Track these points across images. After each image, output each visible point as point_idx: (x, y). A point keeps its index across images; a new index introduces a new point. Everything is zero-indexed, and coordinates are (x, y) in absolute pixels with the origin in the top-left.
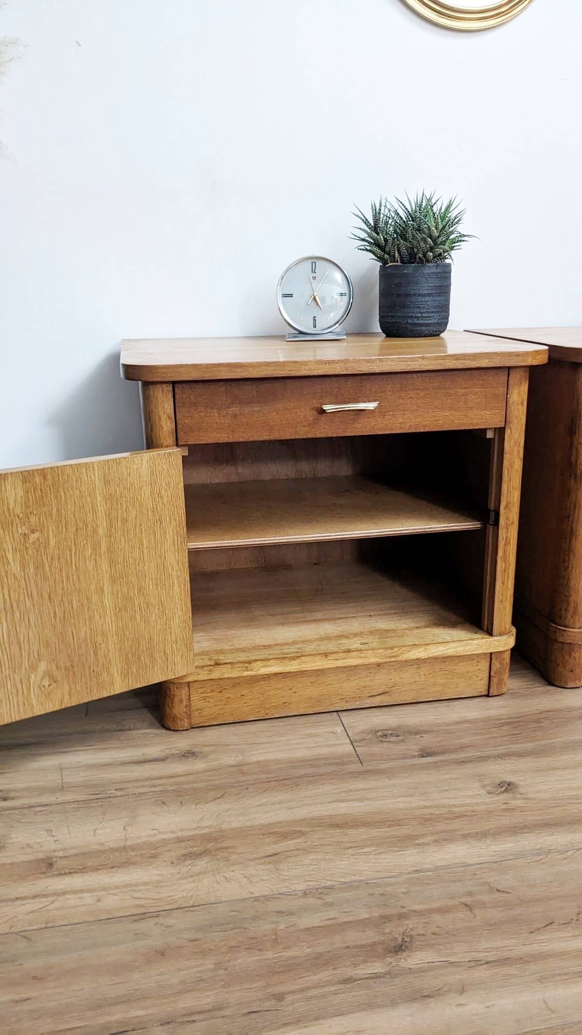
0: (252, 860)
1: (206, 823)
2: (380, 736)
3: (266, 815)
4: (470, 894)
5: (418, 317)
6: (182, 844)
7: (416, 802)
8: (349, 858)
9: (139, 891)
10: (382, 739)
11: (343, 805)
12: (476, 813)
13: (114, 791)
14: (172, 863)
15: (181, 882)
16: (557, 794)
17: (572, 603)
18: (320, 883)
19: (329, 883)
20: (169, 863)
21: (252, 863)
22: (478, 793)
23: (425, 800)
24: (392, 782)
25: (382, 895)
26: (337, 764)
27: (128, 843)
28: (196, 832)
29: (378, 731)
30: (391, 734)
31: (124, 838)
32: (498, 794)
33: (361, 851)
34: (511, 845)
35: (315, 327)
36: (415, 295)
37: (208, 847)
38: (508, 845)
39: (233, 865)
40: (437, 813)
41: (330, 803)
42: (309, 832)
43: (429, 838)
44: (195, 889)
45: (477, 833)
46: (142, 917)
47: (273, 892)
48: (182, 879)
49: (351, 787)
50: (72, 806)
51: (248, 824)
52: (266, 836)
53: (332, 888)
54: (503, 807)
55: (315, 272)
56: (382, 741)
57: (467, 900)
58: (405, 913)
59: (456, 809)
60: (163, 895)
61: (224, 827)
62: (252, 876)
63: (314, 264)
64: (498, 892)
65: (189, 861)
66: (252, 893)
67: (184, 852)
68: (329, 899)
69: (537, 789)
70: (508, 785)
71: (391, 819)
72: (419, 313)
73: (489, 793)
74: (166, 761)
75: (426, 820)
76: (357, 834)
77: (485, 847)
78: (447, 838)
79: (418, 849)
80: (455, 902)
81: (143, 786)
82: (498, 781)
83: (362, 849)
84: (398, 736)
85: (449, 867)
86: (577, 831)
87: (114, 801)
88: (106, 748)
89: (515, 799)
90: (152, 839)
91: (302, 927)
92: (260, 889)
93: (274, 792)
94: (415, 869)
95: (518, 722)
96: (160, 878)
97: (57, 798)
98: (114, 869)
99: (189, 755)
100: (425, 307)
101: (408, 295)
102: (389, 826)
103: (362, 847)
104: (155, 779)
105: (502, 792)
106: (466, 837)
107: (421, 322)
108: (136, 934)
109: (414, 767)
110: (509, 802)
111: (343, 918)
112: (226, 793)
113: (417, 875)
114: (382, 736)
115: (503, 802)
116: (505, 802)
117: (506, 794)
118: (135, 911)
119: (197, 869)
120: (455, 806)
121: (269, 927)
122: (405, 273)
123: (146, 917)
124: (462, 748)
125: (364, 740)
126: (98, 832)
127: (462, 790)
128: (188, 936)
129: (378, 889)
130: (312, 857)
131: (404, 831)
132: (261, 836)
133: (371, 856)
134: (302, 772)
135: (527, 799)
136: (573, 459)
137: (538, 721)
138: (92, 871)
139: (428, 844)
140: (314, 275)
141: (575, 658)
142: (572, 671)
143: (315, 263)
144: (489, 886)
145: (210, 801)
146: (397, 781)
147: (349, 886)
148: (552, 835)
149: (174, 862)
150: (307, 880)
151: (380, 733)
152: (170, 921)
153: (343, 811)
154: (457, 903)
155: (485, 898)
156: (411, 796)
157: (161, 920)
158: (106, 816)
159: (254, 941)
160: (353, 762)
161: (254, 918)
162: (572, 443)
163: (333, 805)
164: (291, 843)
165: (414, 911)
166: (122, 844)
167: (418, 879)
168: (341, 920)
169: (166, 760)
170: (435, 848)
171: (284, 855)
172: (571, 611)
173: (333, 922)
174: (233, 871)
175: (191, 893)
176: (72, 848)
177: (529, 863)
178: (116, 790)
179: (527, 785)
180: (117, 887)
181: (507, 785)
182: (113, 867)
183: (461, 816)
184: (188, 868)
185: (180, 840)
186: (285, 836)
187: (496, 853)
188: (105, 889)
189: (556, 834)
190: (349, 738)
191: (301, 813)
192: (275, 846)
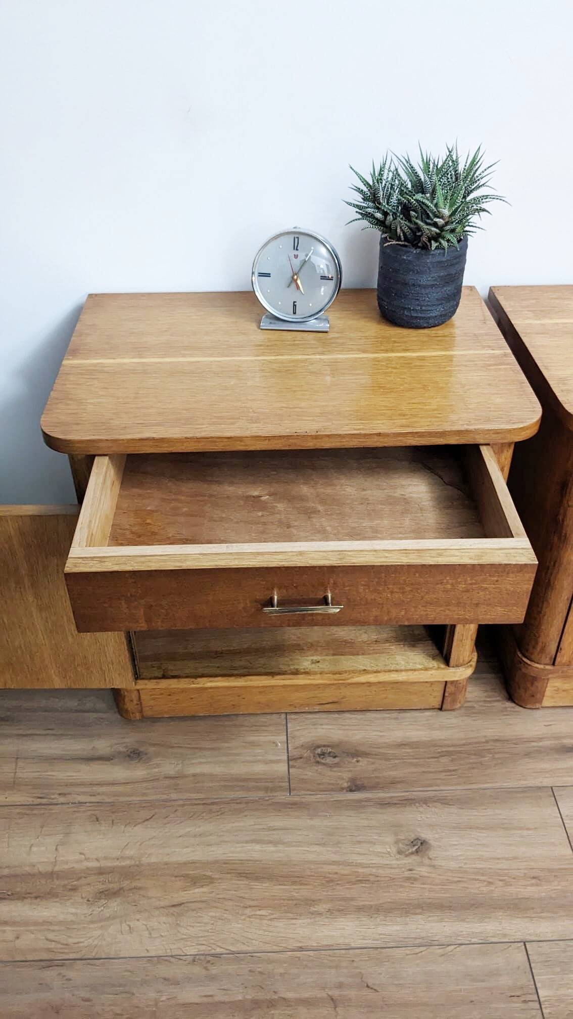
0: (157, 908)
1: (128, 853)
2: (318, 754)
3: (185, 850)
4: (340, 986)
5: (417, 310)
6: (102, 878)
7: (327, 854)
8: (244, 920)
9: (54, 931)
10: (318, 759)
11: (257, 847)
12: (379, 879)
13: (56, 796)
14: (88, 901)
15: (91, 926)
16: (466, 864)
17: (540, 644)
18: (210, 949)
19: (219, 950)
20: (85, 900)
21: (157, 912)
22: (388, 850)
23: (335, 853)
24: (310, 822)
25: (260, 973)
26: (267, 789)
27: (57, 868)
28: (117, 863)
29: (318, 747)
30: (330, 752)
31: (54, 861)
32: (406, 856)
33: (258, 913)
34: (398, 928)
35: (295, 313)
36: (414, 285)
37: (123, 886)
38: (395, 928)
39: (140, 912)
40: (343, 872)
41: (247, 842)
42: (217, 879)
43: (324, 906)
44: (101, 937)
45: (371, 906)
46: (49, 964)
47: (167, 953)
48: (92, 922)
49: (272, 824)
50: (18, 811)
51: (166, 859)
52: (178, 879)
53: (217, 956)
54: (407, 874)
55: (297, 250)
56: (318, 762)
57: (335, 993)
58: (274, 1000)
59: (361, 870)
60: (71, 941)
61: (145, 860)
62: (153, 929)
63: (296, 240)
64: (367, 989)
65: (103, 900)
66: (148, 951)
67: (101, 887)
68: (214, 970)
69: (448, 853)
70: (422, 843)
71: (296, 874)
72: (418, 305)
73: (400, 852)
74: (112, 761)
75: (330, 881)
76: (261, 889)
77: (373, 927)
78: (342, 908)
79: (311, 919)
80: (322, 994)
81: (84, 793)
82: (412, 836)
83: (260, 910)
84: (335, 757)
85: (331, 948)
86: (467, 920)
87: (56, 809)
88: (62, 735)
89: (421, 864)
90: (77, 866)
91: (182, 1002)
92: (156, 948)
93: (199, 819)
94: (300, 945)
95: (460, 752)
96: (73, 918)
97: (6, 798)
98: (38, 900)
99: (135, 756)
100: (424, 300)
101: (405, 284)
102: (294, 883)
103: (260, 907)
104: (97, 785)
105: (412, 853)
106: (360, 909)
107: (420, 315)
108: (41, 984)
109: (339, 805)
110: (414, 868)
111: (220, 997)
112: (156, 813)
113: (298, 954)
114: (319, 755)
115: (408, 868)
116: (411, 867)
117: (414, 857)
118: (45, 956)
119: (107, 912)
120: (361, 865)
121: (152, 995)
122: (404, 259)
123: (53, 964)
124: (393, 783)
125: (301, 758)
126: (34, 849)
127: (374, 844)
128: (83, 994)
129: (260, 966)
130: (213, 914)
131: (303, 892)
132: (173, 878)
133: (265, 922)
134: (231, 795)
135: (434, 866)
136: (561, 518)
137: (479, 754)
138: (18, 899)
139: (320, 914)
140: (296, 252)
141: (537, 687)
142: (533, 696)
143: (298, 238)
144: (362, 978)
145: (139, 823)
146: (316, 822)
147: (236, 956)
148: (441, 920)
149: (90, 899)
150: (200, 942)
151: (319, 751)
152: (71, 974)
153: (256, 856)
154: (326, 995)
155: (352, 993)
156: (324, 845)
157: (63, 971)
158: (44, 829)
159: (136, 1010)
160: (281, 789)
161: (144, 982)
162: (561, 501)
163: (249, 847)
164: (198, 892)
165: (284, 999)
166: (49, 868)
167: (299, 958)
168: (217, 999)
169: (112, 759)
170: (327, 920)
171: (187, 907)
172: (539, 649)
173: (210, 1000)
174: (138, 920)
175: (96, 942)
176: (8, 867)
177: (407, 955)
178: (60, 794)
179: (440, 847)
180: (36, 924)
181: (419, 844)
182: (36, 898)
183: (362, 880)
184: (100, 909)
185: (101, 872)
186: (195, 881)
187: (381, 936)
188: (26, 923)
189: (446, 920)
190: (288, 753)
191: (218, 853)
192: (182, 894)
